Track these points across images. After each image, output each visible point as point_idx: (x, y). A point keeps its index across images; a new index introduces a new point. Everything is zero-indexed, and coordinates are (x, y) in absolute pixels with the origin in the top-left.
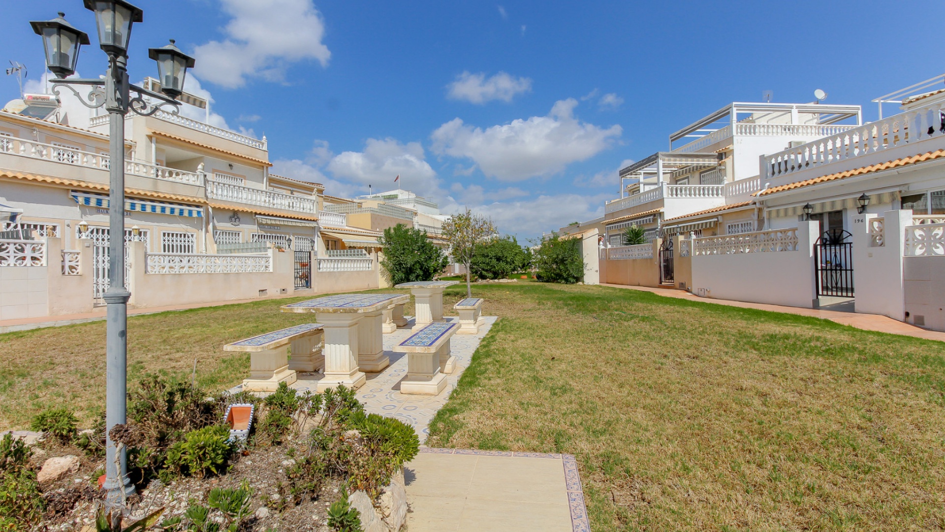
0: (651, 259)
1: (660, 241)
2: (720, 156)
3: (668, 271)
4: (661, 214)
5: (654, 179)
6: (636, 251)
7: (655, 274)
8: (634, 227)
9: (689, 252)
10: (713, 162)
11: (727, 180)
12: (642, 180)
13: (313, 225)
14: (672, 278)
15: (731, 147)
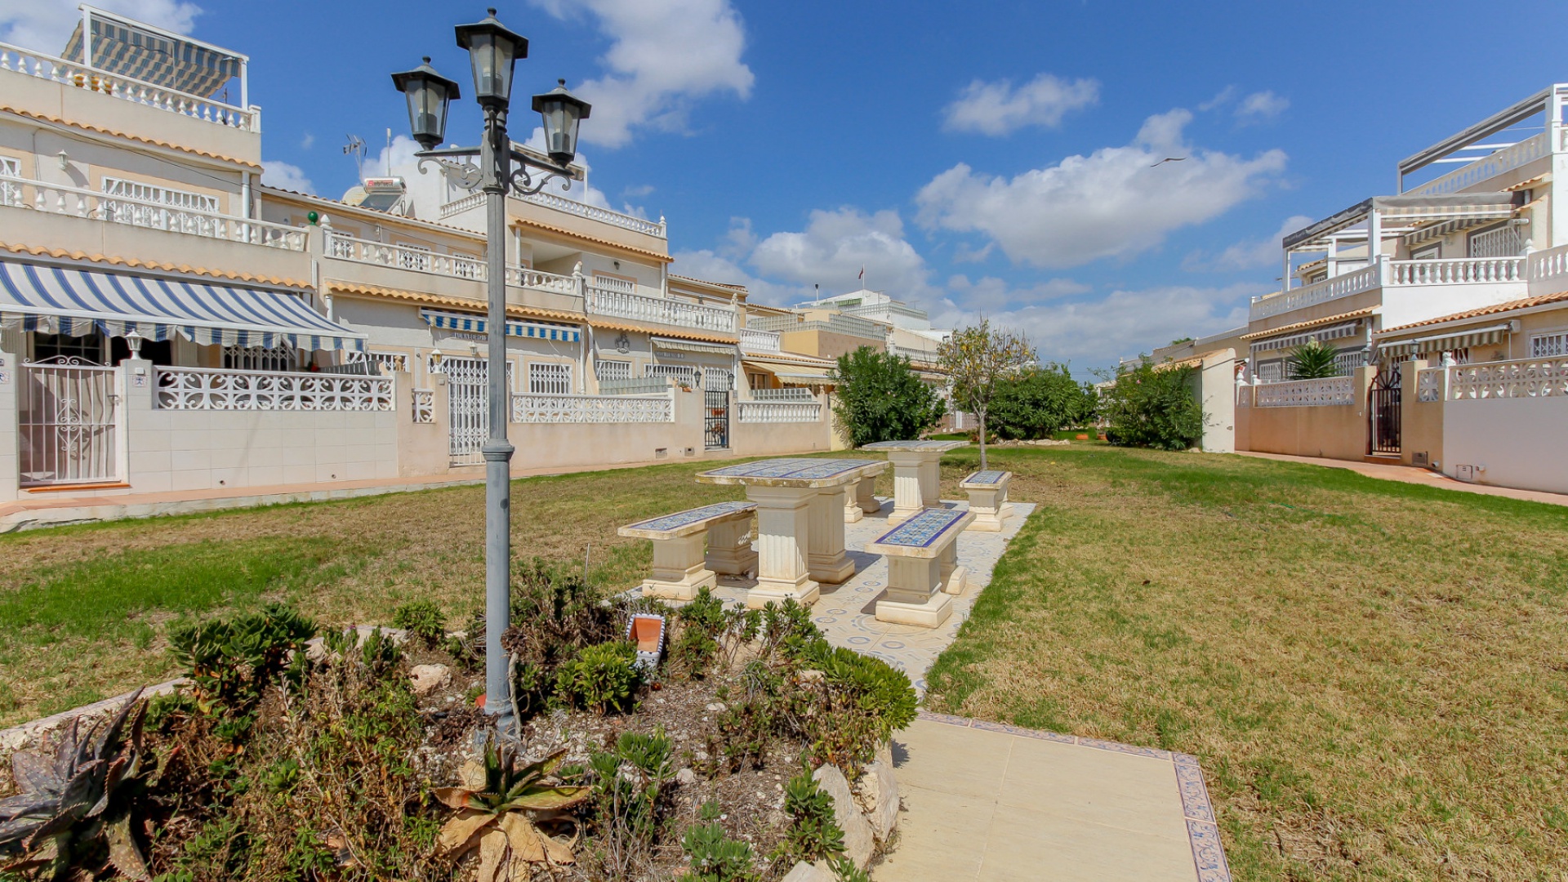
0: (1350, 406)
1: (1371, 372)
2: (1519, 198)
3: (1388, 429)
4: (1373, 319)
5: (1361, 251)
6: (1316, 391)
7: (1357, 435)
8: (1313, 343)
9: (1438, 393)
10: (1502, 211)
11: (1533, 247)
12: (1332, 251)
13: (731, 351)
14: (1396, 443)
15: (1546, 177)
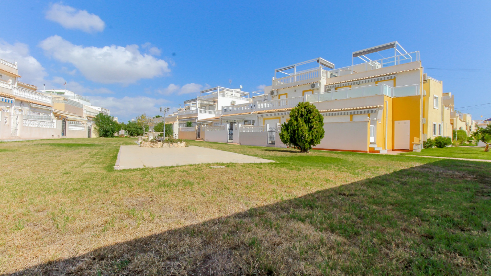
0: (194, 131)
1: (197, 126)
2: (215, 102)
3: (199, 136)
4: (197, 118)
5: (195, 105)
6: (190, 129)
7: (195, 136)
8: (189, 121)
9: (204, 130)
10: (212, 103)
11: (216, 110)
12: (191, 105)
14: (200, 138)
15: (217, 100)
